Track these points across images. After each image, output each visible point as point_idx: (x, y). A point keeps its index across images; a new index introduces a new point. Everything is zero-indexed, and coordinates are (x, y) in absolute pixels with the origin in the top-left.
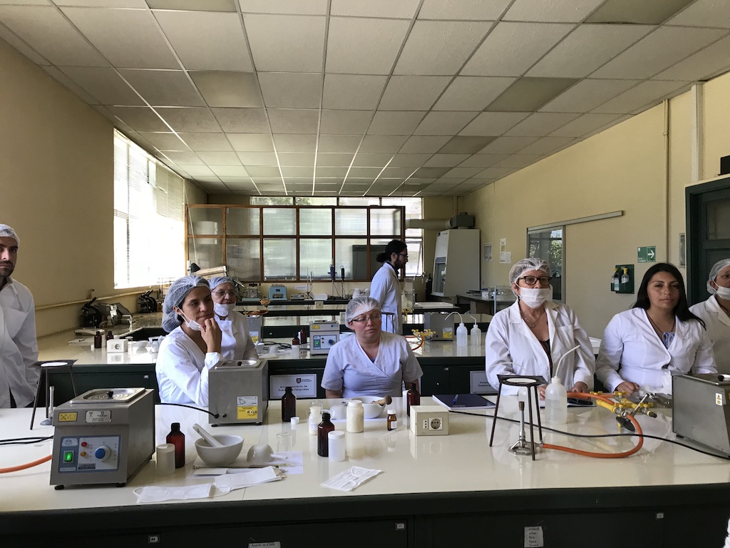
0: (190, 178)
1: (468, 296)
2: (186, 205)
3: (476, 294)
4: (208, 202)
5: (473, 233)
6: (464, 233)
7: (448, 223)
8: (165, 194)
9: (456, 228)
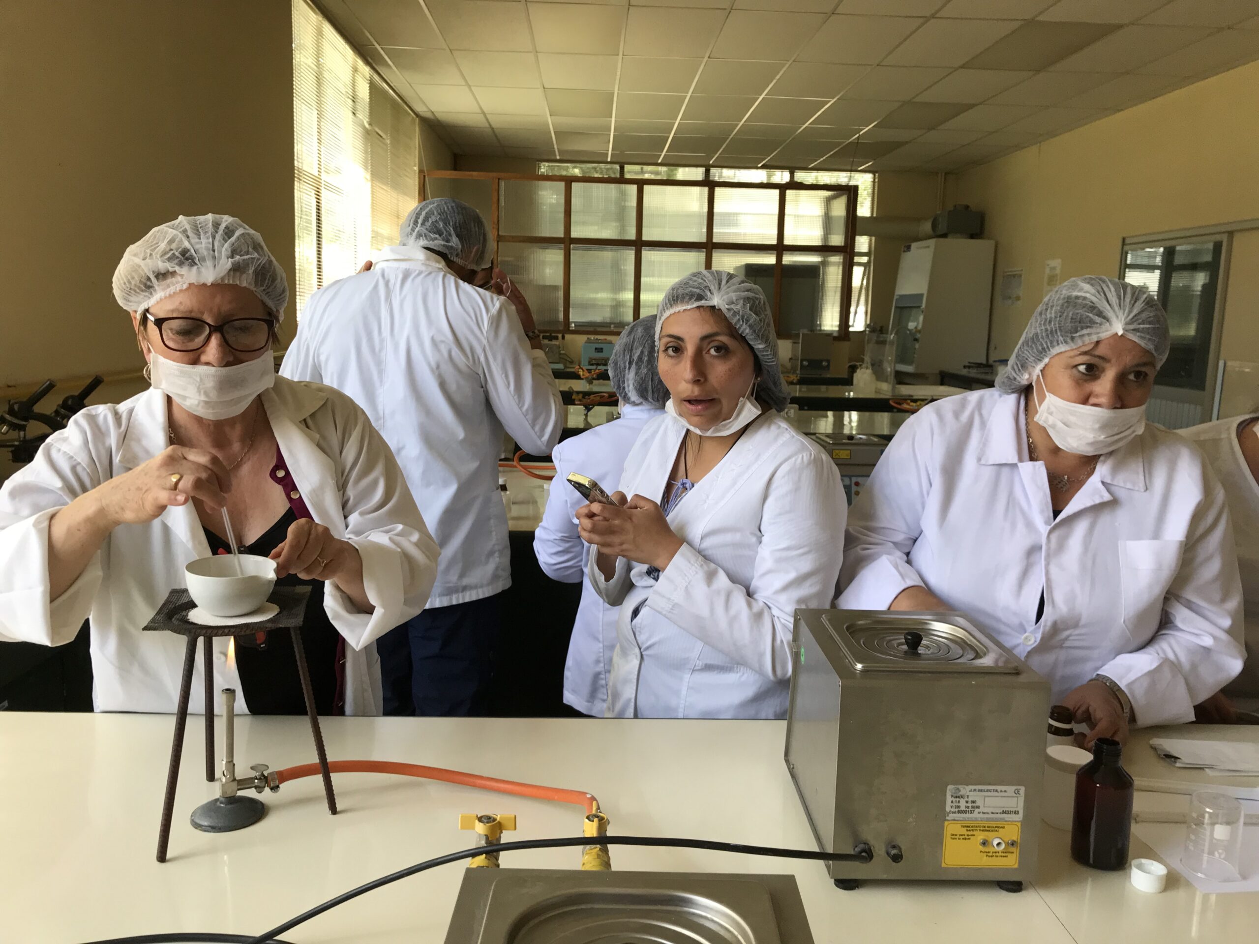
0: (428, 115)
1: (964, 372)
2: (421, 171)
3: (982, 370)
4: (456, 167)
5: (980, 248)
6: (960, 245)
7: (927, 227)
8: (386, 144)
9: (944, 236)
